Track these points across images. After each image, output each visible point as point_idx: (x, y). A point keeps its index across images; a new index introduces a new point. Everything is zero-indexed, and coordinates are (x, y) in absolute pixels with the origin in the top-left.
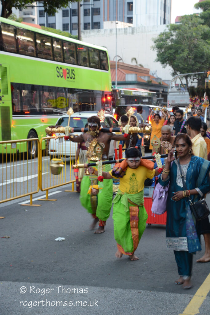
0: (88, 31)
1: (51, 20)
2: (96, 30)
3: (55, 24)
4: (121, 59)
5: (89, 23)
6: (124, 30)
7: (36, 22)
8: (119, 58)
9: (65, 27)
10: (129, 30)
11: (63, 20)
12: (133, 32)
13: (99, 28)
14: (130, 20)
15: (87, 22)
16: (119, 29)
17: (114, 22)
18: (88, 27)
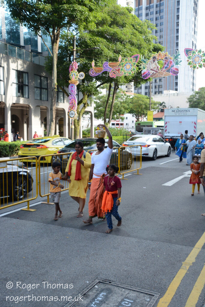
0: (156, 95)
1: (140, 91)
2: (160, 94)
3: (141, 92)
4: (172, 107)
5: (157, 92)
6: (173, 94)
7: (133, 92)
8: (171, 107)
9: (146, 94)
10: (176, 94)
11: (145, 91)
12: (177, 95)
13: (162, 93)
14: (176, 90)
15: (156, 91)
16: (171, 94)
17: (168, 91)
18: (157, 93)
